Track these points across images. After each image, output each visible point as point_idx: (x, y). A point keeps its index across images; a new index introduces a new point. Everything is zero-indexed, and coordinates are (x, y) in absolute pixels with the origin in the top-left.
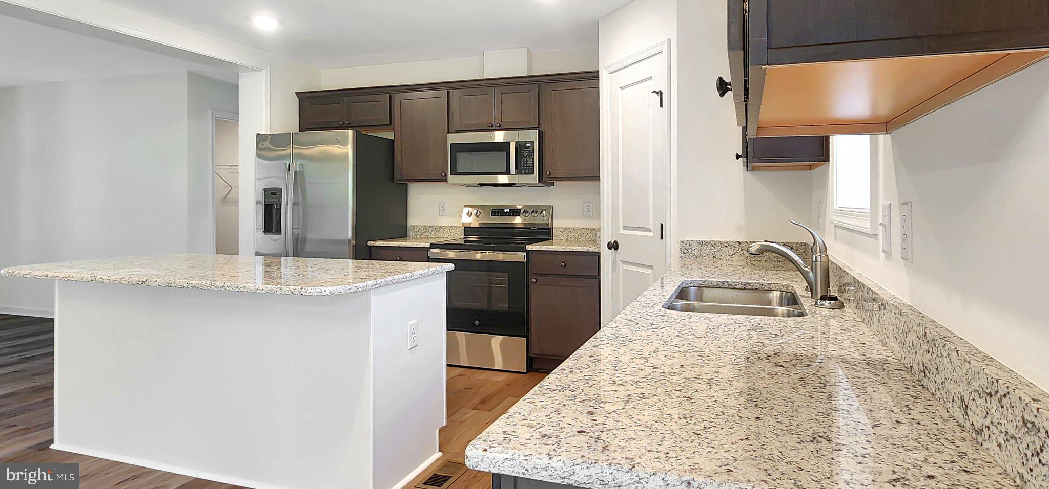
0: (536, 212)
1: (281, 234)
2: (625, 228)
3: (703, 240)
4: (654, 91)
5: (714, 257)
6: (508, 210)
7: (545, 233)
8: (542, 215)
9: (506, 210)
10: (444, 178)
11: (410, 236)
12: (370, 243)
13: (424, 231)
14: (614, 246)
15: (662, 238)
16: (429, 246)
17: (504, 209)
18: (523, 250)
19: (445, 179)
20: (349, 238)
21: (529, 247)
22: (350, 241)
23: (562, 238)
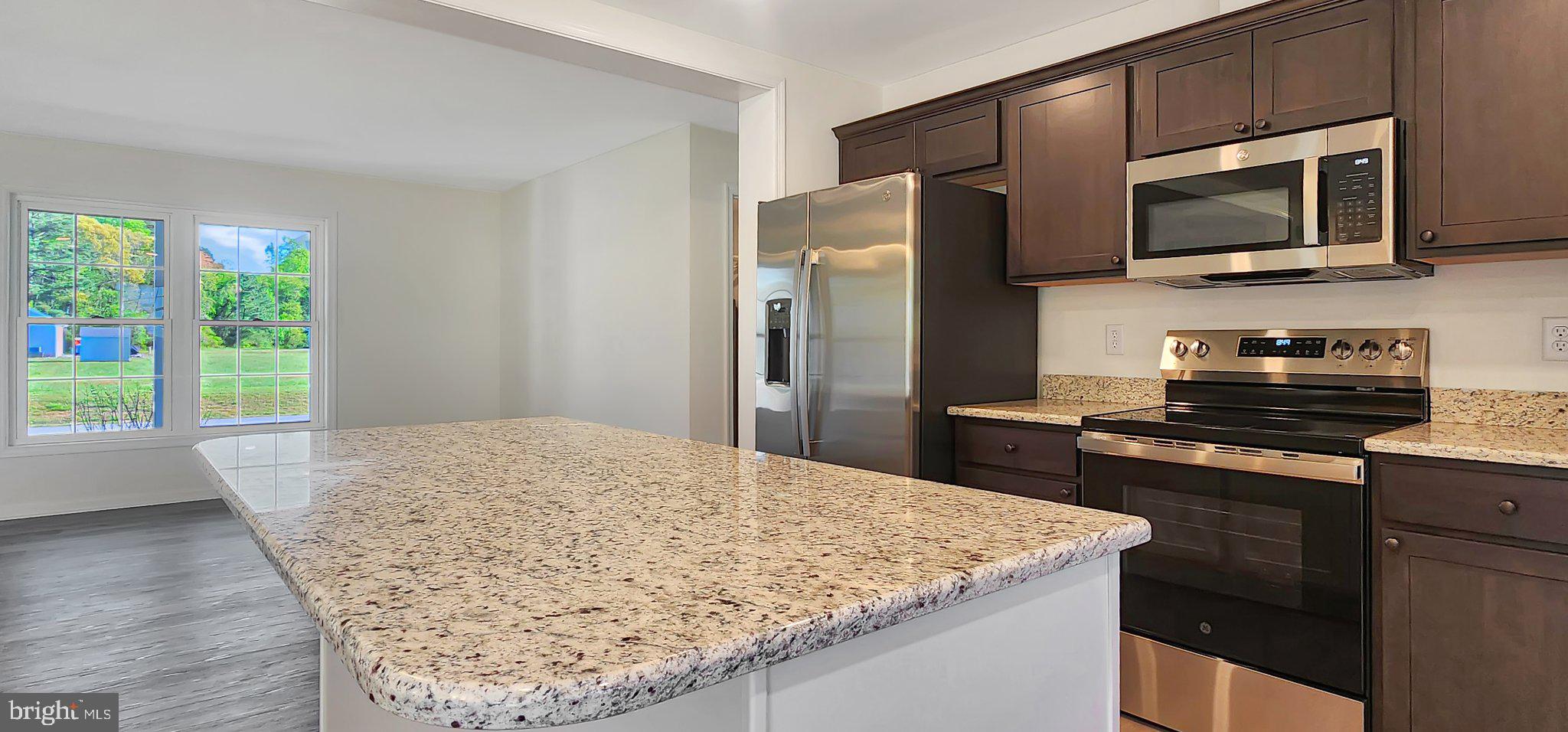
0: (1376, 347)
6: (1288, 340)
7: (1409, 405)
8: (1395, 353)
9: (1279, 342)
10: (1118, 267)
11: (1042, 398)
12: (953, 410)
13: (1073, 387)
16: (1080, 423)
17: (1276, 339)
18: (1353, 450)
19: (1118, 270)
20: (908, 394)
21: (1373, 444)
22: (907, 402)
23: (1460, 417)
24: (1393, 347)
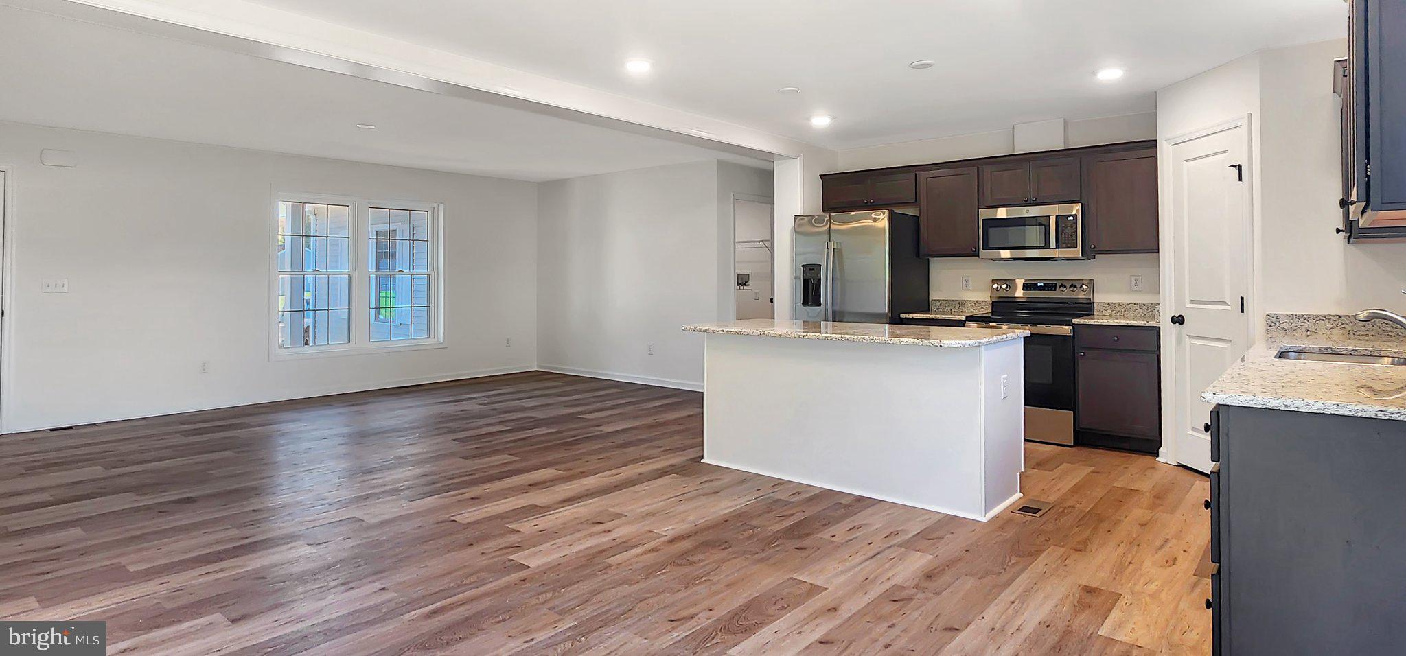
0: (1075, 287)
1: (820, 305)
2: (1192, 302)
3: (1294, 313)
4: (1232, 166)
5: (1308, 331)
6: (1042, 284)
7: (1087, 308)
8: (1082, 289)
9: (1039, 285)
10: (974, 253)
11: (932, 310)
12: (902, 316)
13: (946, 305)
14: (1179, 320)
15: (1242, 311)
16: (965, 319)
17: (1037, 284)
18: (1069, 323)
19: (976, 254)
20: (887, 311)
21: (1075, 321)
23: (1104, 313)
24: (1081, 287)
